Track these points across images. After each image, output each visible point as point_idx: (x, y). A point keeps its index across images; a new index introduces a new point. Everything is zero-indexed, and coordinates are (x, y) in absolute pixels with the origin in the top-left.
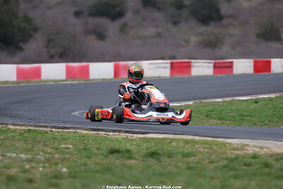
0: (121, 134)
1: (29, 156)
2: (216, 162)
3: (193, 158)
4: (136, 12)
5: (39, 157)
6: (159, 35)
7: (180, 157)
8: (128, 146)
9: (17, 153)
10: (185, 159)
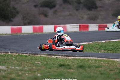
0: (63, 57)
1: (21, 68)
2: (113, 71)
3: (101, 68)
4: (61, 5)
5: (25, 68)
6: (70, 15)
7: (95, 68)
8: (68, 63)
9: (14, 66)
10: (97, 69)
